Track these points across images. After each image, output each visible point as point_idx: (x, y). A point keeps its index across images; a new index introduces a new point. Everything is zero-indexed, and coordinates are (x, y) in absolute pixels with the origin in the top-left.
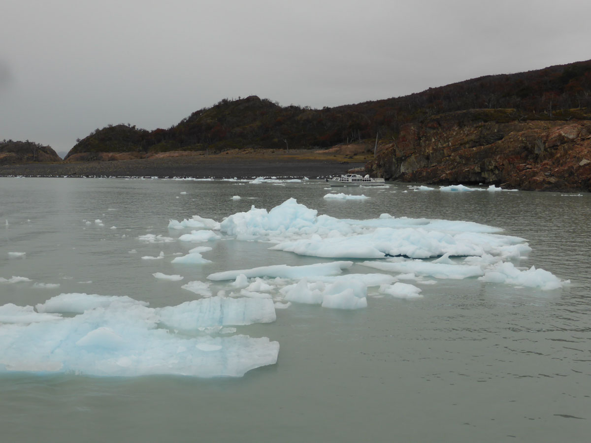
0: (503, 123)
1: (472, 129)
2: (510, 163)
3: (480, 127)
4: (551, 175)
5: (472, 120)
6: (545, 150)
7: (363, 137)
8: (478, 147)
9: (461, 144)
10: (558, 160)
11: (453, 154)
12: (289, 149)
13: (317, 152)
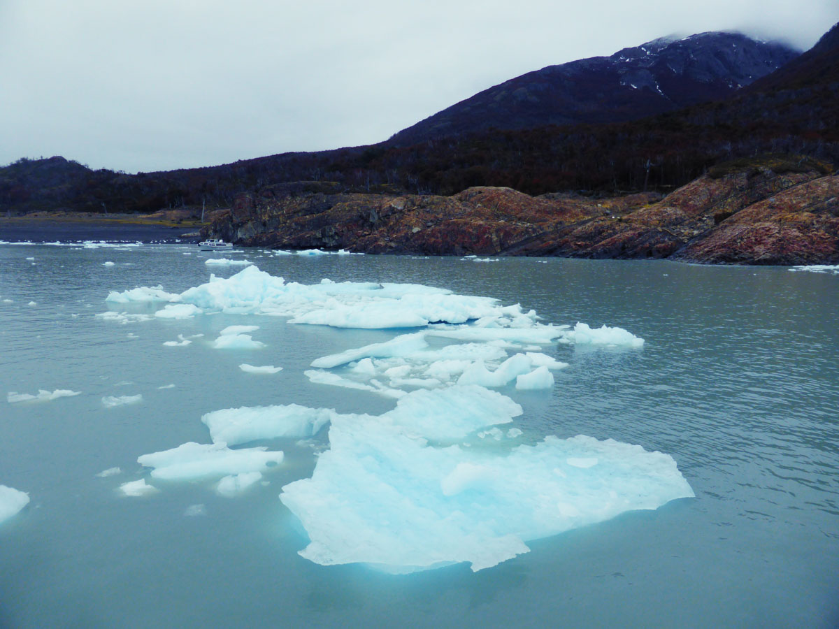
0: (330, 194)
1: (304, 199)
2: (349, 230)
3: (311, 197)
4: (391, 241)
5: (303, 191)
6: (380, 219)
7: (187, 203)
8: (311, 215)
9: (295, 213)
10: (392, 228)
11: (288, 221)
12: (108, 212)
13: (140, 216)
